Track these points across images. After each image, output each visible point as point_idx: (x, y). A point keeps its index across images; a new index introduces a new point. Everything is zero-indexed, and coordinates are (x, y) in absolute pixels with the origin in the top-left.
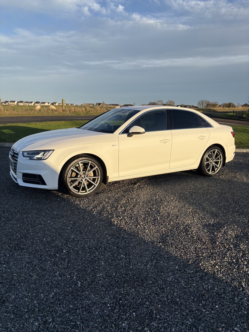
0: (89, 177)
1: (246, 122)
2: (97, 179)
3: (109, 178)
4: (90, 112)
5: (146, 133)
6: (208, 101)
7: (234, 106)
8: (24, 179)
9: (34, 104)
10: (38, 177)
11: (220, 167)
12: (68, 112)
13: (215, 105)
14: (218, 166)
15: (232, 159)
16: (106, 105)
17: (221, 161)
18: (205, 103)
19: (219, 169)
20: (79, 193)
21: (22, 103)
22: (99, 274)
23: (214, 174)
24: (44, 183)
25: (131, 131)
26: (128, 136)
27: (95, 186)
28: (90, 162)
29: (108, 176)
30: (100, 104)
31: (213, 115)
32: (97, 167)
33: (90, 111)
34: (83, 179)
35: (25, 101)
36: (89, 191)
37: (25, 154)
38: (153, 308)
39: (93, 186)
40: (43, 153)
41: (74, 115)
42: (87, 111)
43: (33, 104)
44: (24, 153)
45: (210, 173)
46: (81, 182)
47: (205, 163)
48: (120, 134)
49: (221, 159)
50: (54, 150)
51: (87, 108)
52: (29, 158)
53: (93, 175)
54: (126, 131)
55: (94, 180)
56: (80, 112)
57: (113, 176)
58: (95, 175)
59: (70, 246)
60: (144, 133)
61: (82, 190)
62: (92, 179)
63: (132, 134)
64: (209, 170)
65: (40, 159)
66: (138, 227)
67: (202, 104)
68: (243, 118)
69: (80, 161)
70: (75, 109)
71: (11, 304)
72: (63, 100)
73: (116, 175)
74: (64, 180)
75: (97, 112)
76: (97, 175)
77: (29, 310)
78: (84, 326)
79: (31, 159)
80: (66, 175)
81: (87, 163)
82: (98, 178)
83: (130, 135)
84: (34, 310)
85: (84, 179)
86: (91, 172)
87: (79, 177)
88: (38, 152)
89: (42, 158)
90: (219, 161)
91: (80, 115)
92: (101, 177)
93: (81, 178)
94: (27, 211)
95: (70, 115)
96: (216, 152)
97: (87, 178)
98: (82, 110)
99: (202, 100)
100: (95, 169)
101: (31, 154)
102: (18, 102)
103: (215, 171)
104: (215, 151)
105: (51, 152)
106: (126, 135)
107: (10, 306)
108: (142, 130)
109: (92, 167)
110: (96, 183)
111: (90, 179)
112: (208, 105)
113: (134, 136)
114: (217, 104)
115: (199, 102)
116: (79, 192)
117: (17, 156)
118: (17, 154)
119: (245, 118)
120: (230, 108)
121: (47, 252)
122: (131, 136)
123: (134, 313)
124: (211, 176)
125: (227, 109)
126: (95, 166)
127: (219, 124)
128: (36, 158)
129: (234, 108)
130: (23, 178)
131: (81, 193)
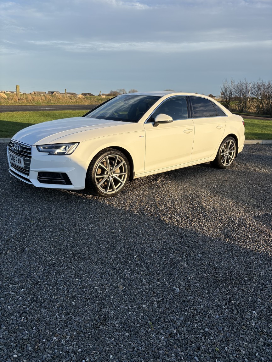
0: (116, 173)
2: (123, 175)
3: (136, 174)
4: (52, 101)
5: (174, 121)
8: (40, 178)
10: (61, 176)
11: (233, 159)
12: (25, 101)
14: (231, 157)
15: (242, 150)
16: (60, 94)
17: (234, 152)
19: (232, 160)
20: (107, 193)
22: (190, 277)
23: (228, 166)
24: (69, 183)
25: (157, 120)
26: (154, 125)
27: (122, 183)
28: (118, 156)
29: (135, 172)
30: (52, 93)
32: (124, 162)
33: (50, 100)
34: (109, 176)
36: (117, 189)
37: (41, 148)
38: (268, 304)
39: (120, 183)
40: (64, 147)
41: (33, 104)
42: (47, 99)
44: (39, 148)
45: (225, 165)
46: (108, 179)
47: (221, 155)
48: (145, 123)
49: (234, 149)
50: (79, 143)
51: (47, 97)
52: (48, 153)
53: (119, 172)
54: (151, 120)
55: (120, 177)
56: (40, 101)
57: (140, 172)
58: (121, 171)
59: (137, 250)
60: (172, 121)
61: (109, 189)
62: (118, 176)
63: (158, 123)
64: (224, 162)
65: (63, 154)
66: (193, 224)
69: (108, 155)
70: (33, 98)
71: (116, 321)
72: (16, 86)
73: (142, 170)
74: (92, 178)
75: (59, 101)
76: (124, 171)
77: (141, 324)
78: (215, 332)
79: (51, 154)
80: (93, 172)
81: (114, 157)
82: (125, 175)
83: (155, 124)
84: (146, 323)
85: (111, 176)
86: (118, 168)
87: (106, 173)
88: (58, 146)
89: (65, 152)
90: (232, 152)
91: (41, 104)
92: (128, 173)
93: (108, 175)
94: (56, 216)
95: (28, 105)
96: (231, 143)
97: (114, 175)
98: (42, 99)
100: (122, 164)
101: (50, 149)
103: (229, 163)
104: (230, 141)
105: (76, 145)
106: (150, 124)
107: (116, 323)
108: (169, 118)
109: (119, 163)
110: (123, 180)
111: (116, 176)
113: (160, 125)
116: (106, 191)
117: (29, 151)
118: (30, 149)
121: (114, 259)
122: (157, 125)
123: (254, 312)
124: (225, 168)
126: (122, 161)
127: (232, 113)
128: (57, 154)
130: (38, 177)
131: (109, 192)
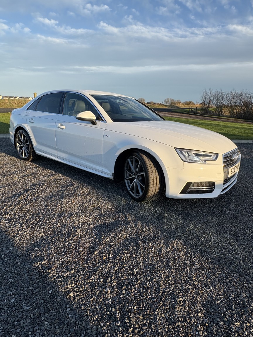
1: (198, 116)
6: (173, 99)
7: (193, 104)
9: (19, 99)
13: (178, 103)
18: (170, 101)
21: (6, 98)
31: (173, 110)
35: (9, 96)
43: (17, 98)
67: (168, 101)
68: (197, 113)
99: (168, 98)
102: (3, 97)
112: (172, 103)
114: (180, 102)
115: (165, 100)
119: (199, 113)
120: (189, 105)
125: (186, 106)
129: (192, 106)
